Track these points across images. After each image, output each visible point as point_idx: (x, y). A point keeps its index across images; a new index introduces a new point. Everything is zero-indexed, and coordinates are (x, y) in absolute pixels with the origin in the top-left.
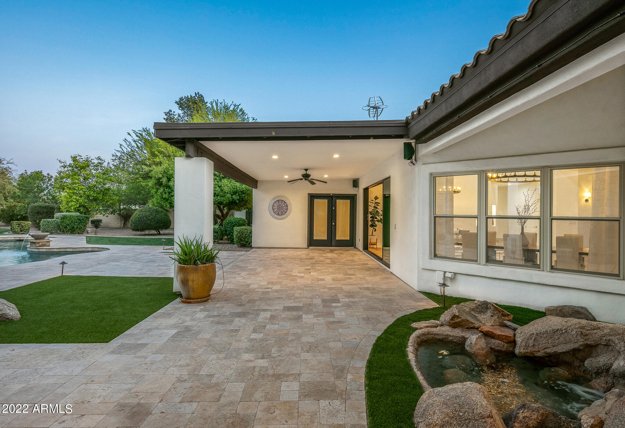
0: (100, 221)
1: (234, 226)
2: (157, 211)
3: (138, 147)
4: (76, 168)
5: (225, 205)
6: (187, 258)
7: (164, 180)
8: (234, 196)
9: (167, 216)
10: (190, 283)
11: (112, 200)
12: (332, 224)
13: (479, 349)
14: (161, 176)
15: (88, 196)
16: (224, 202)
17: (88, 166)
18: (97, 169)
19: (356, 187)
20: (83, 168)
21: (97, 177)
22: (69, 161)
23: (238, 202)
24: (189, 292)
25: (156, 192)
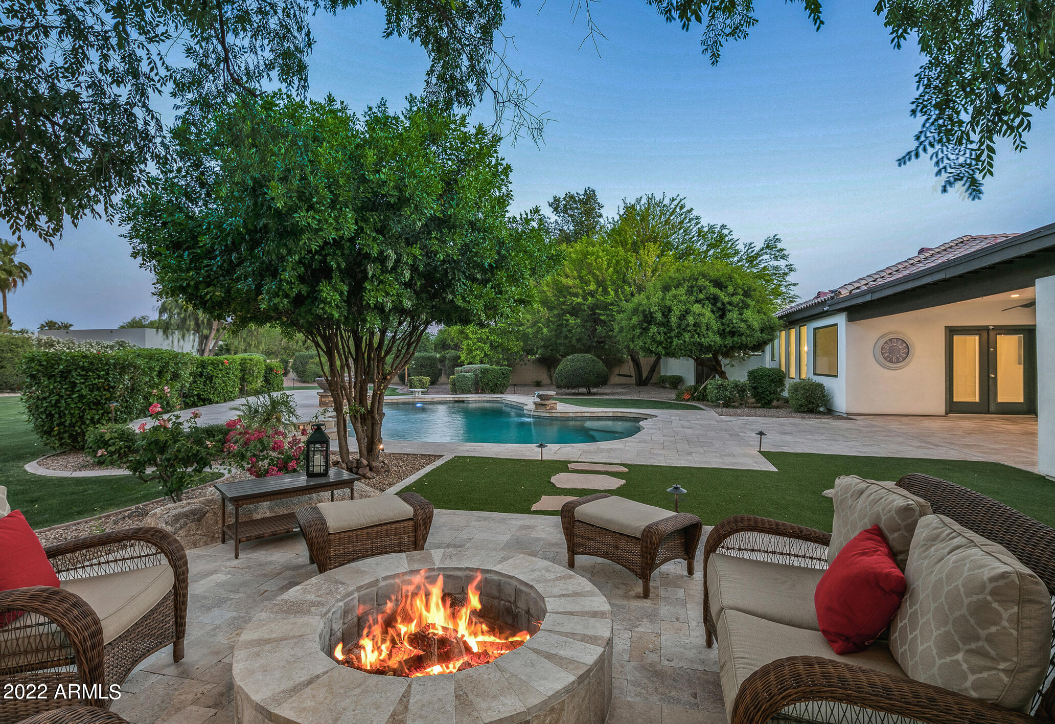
12: (989, 376)
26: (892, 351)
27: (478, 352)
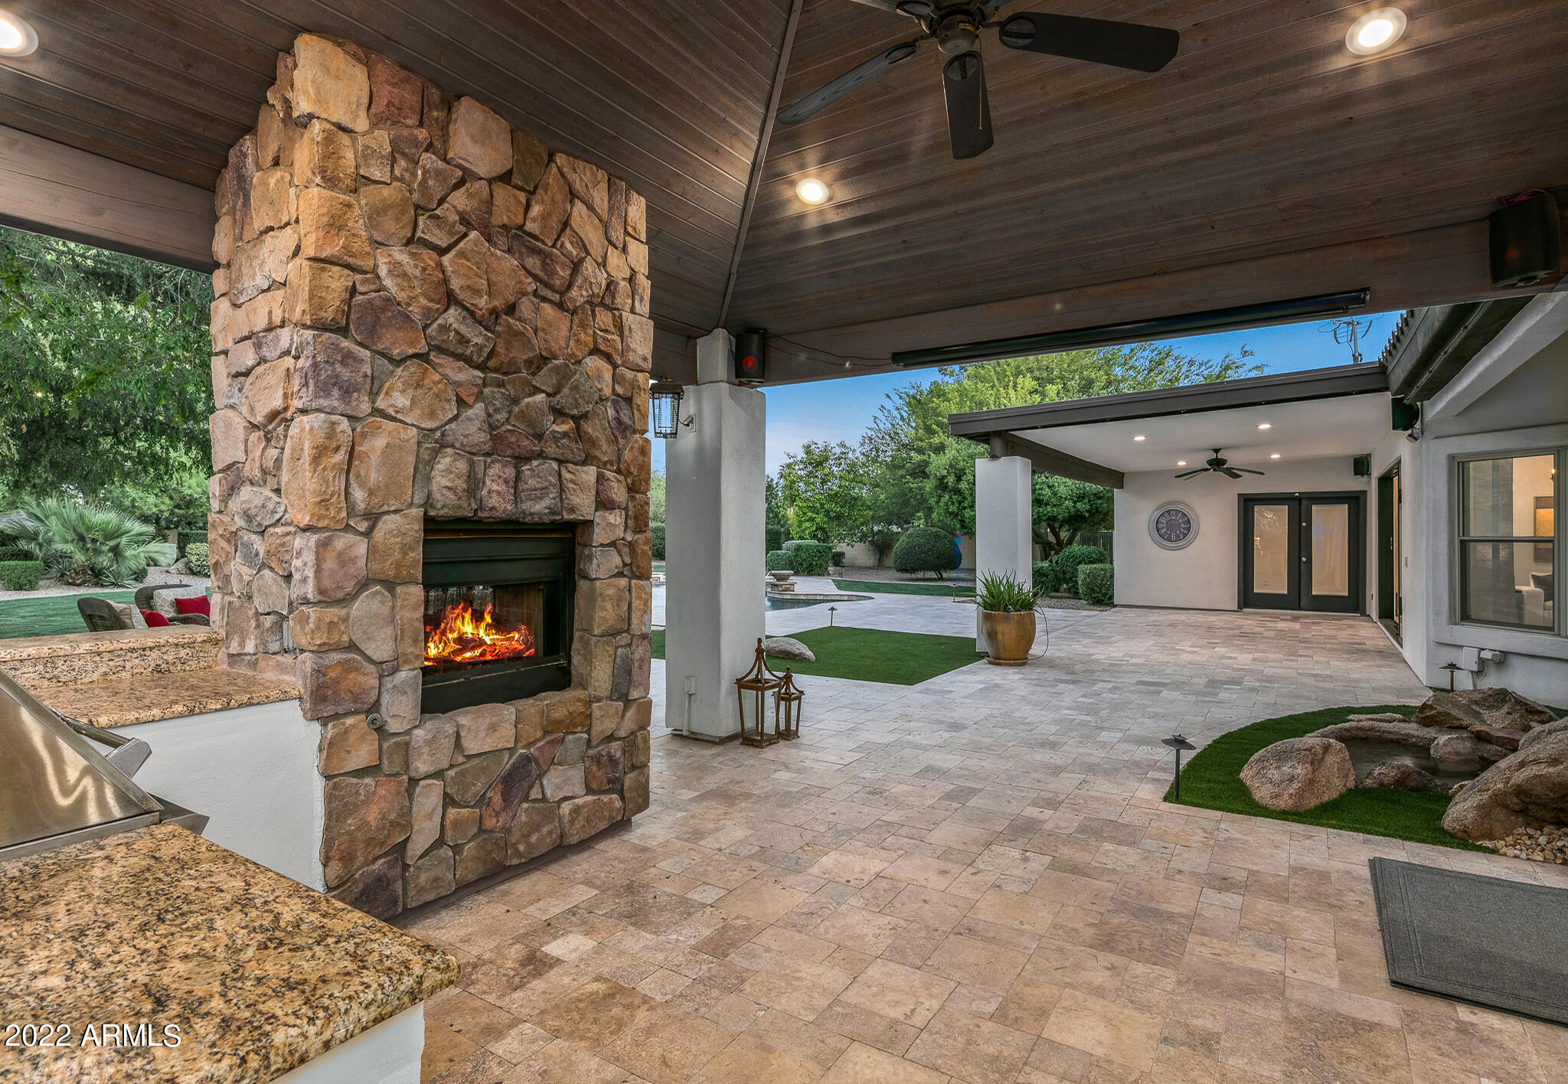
0: (842, 555)
1: (1080, 563)
2: (936, 536)
3: (902, 418)
4: (811, 464)
5: (1063, 522)
6: (995, 601)
7: (951, 480)
8: (1079, 505)
9: (955, 544)
10: (1000, 637)
11: (863, 517)
12: (1300, 559)
13: (1449, 753)
14: (945, 472)
15: (827, 512)
16: (1060, 517)
17: (827, 459)
18: (840, 464)
19: (1363, 475)
20: (820, 464)
21: (841, 477)
22: (801, 455)
23: (1087, 515)
24: (998, 649)
25: (937, 502)
26: (1170, 526)
27: (808, 524)
